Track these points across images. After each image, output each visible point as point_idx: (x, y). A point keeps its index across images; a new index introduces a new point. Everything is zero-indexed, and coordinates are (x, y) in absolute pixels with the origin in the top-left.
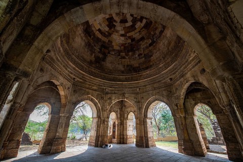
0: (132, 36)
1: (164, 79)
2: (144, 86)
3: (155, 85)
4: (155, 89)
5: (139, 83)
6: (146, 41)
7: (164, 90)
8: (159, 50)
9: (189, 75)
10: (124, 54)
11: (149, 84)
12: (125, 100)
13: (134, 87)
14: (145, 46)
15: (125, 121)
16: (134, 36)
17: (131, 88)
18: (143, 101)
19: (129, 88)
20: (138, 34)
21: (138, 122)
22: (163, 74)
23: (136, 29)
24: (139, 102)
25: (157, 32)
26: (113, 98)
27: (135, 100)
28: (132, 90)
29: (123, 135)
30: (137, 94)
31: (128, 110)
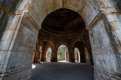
0: (60, 13)
1: (68, 37)
2: (59, 37)
3: (64, 38)
4: (64, 40)
5: (57, 35)
6: (64, 19)
7: (67, 41)
8: (69, 25)
9: (79, 39)
10: (53, 19)
11: (62, 37)
12: (50, 41)
13: (55, 37)
14: (63, 21)
15: (45, 51)
16: (61, 14)
17: (53, 36)
18: (57, 43)
19: (52, 36)
20: (63, 14)
21: (53, 52)
22: (68, 35)
23: (63, 11)
24: (55, 44)
25: (71, 18)
26: (44, 39)
27: (54, 42)
28: (54, 38)
29: (43, 57)
30: (55, 40)
31: (48, 46)
